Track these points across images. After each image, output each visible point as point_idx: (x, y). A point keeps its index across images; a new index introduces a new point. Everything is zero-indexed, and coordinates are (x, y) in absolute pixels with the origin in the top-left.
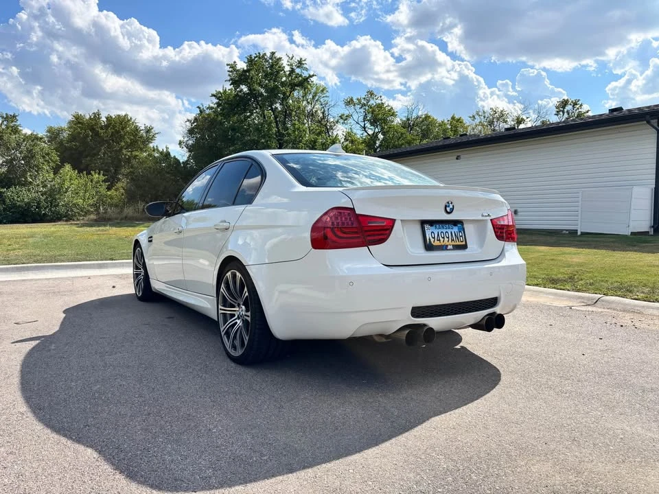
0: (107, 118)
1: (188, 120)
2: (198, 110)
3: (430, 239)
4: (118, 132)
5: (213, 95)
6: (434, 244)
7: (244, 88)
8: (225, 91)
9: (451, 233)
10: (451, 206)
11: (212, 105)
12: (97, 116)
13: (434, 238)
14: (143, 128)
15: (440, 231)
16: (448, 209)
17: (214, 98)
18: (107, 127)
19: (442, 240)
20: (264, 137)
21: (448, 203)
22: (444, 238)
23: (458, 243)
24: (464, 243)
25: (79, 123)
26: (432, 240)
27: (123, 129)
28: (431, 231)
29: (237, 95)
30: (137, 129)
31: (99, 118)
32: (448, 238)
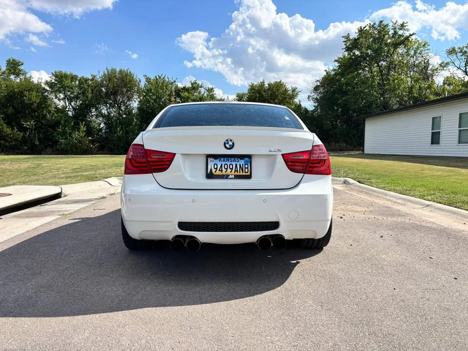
0: (269, 84)
1: (318, 81)
2: (325, 72)
3: (211, 170)
4: (275, 93)
5: (336, 61)
6: (215, 174)
7: (357, 53)
8: (344, 57)
9: (236, 165)
10: (231, 143)
11: (335, 68)
12: (262, 84)
13: (217, 169)
14: (290, 89)
15: (224, 163)
16: (228, 146)
17: (336, 62)
18: (268, 90)
19: (224, 170)
20: (368, 88)
21: (227, 140)
22: (227, 169)
23: (241, 173)
24: (249, 174)
25: (252, 89)
26: (214, 170)
27: (277, 91)
28: (214, 163)
29: (351, 58)
30: (286, 91)
31: (264, 85)
32: (232, 169)
